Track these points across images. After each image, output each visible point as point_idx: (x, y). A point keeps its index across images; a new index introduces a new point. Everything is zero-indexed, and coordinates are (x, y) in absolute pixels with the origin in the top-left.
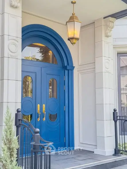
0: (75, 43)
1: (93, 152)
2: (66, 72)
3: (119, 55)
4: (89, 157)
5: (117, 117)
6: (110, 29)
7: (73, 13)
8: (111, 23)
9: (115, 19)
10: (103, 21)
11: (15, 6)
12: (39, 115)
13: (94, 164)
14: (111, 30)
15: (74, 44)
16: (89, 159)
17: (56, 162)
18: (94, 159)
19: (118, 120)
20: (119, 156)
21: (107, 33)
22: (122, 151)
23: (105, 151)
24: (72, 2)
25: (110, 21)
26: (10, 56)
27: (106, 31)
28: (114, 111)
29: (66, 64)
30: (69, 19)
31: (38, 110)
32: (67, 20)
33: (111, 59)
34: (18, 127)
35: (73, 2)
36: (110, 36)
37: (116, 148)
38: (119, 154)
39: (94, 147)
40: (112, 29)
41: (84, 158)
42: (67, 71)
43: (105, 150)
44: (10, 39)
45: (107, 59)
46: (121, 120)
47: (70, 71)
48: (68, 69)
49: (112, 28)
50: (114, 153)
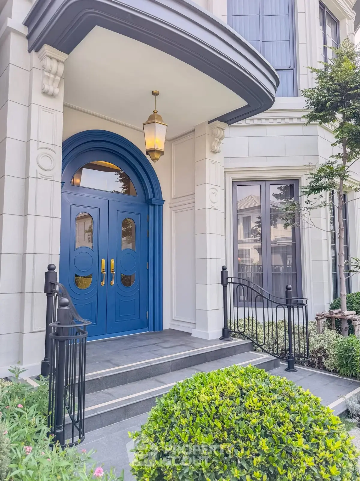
0: (157, 159)
1: (190, 334)
2: (151, 208)
3: (236, 184)
4: (181, 343)
5: (227, 278)
6: (218, 140)
7: (155, 110)
8: (219, 131)
9: (225, 123)
10: (207, 128)
11: (49, 93)
12: (104, 277)
13: (185, 354)
14: (219, 143)
15: (155, 161)
16: (181, 345)
17: (125, 351)
18: (188, 345)
19: (229, 284)
20: (229, 340)
21: (214, 146)
22: (235, 332)
23: (208, 332)
24: (153, 92)
25: (218, 128)
26: (39, 176)
27: (212, 144)
28: (222, 270)
29: (150, 196)
30: (148, 119)
31: (102, 269)
32: (145, 122)
33: (220, 188)
34: (50, 295)
35: (155, 92)
36: (219, 152)
37: (224, 328)
38: (230, 338)
39: (191, 326)
40: (222, 141)
41: (173, 345)
42: (153, 208)
43: (207, 330)
44: (40, 147)
45: (214, 188)
46: (233, 283)
47: (157, 207)
48: (153, 203)
49: (221, 139)
50: (221, 335)
